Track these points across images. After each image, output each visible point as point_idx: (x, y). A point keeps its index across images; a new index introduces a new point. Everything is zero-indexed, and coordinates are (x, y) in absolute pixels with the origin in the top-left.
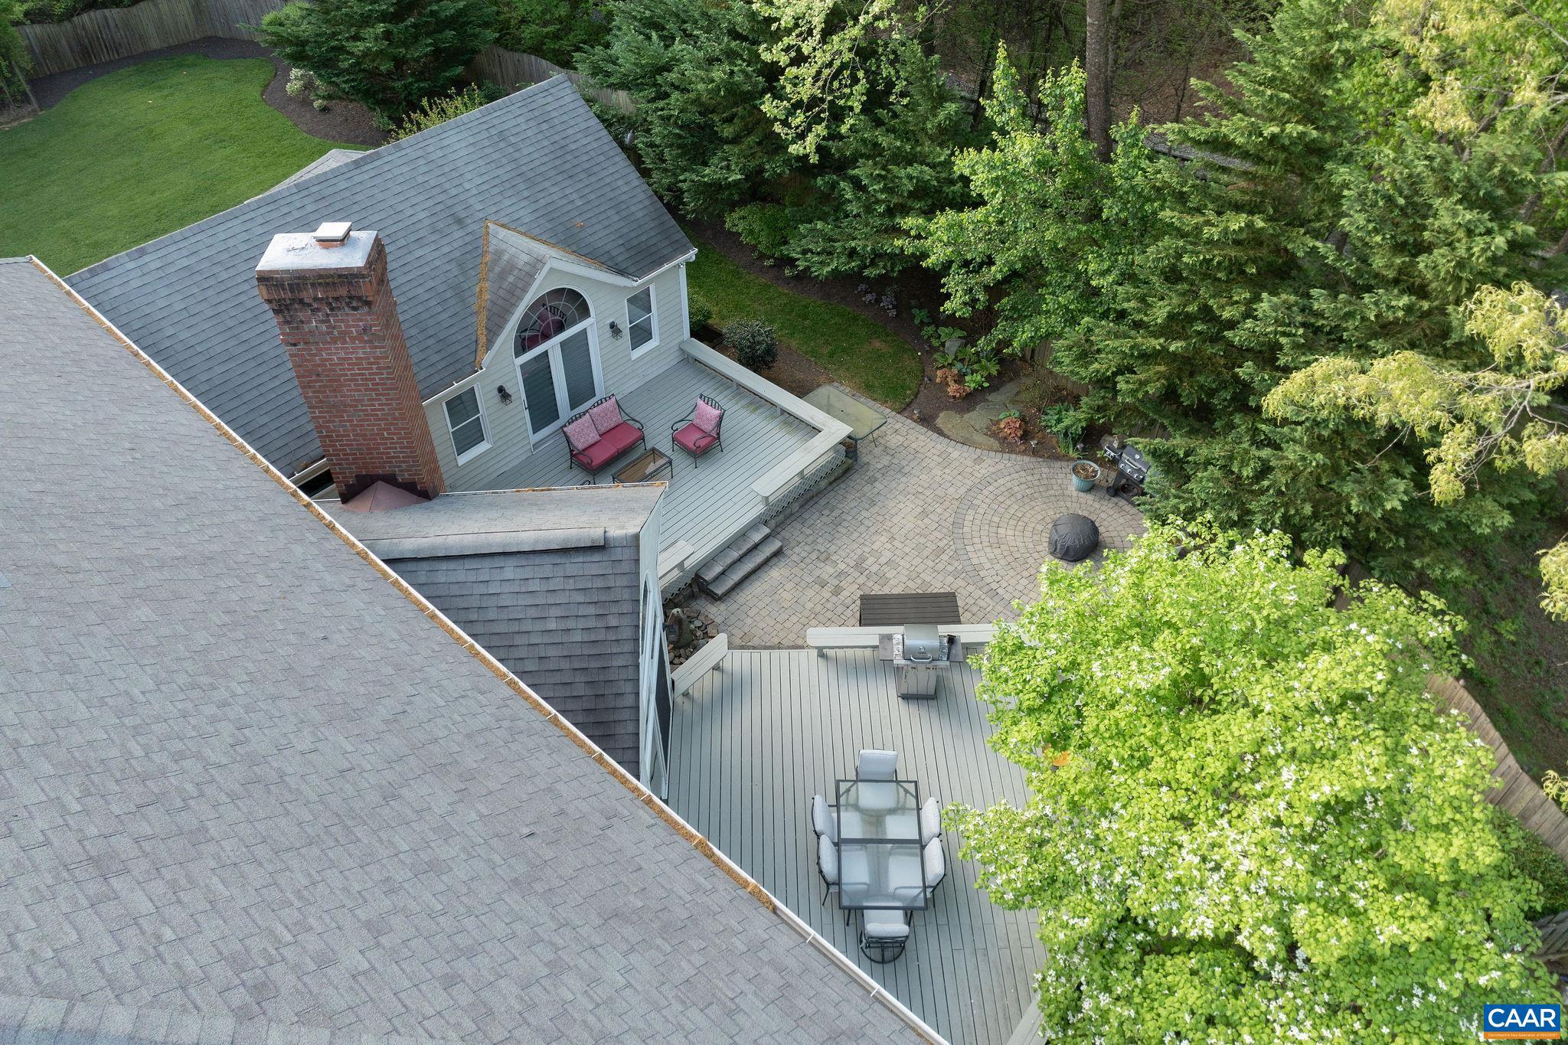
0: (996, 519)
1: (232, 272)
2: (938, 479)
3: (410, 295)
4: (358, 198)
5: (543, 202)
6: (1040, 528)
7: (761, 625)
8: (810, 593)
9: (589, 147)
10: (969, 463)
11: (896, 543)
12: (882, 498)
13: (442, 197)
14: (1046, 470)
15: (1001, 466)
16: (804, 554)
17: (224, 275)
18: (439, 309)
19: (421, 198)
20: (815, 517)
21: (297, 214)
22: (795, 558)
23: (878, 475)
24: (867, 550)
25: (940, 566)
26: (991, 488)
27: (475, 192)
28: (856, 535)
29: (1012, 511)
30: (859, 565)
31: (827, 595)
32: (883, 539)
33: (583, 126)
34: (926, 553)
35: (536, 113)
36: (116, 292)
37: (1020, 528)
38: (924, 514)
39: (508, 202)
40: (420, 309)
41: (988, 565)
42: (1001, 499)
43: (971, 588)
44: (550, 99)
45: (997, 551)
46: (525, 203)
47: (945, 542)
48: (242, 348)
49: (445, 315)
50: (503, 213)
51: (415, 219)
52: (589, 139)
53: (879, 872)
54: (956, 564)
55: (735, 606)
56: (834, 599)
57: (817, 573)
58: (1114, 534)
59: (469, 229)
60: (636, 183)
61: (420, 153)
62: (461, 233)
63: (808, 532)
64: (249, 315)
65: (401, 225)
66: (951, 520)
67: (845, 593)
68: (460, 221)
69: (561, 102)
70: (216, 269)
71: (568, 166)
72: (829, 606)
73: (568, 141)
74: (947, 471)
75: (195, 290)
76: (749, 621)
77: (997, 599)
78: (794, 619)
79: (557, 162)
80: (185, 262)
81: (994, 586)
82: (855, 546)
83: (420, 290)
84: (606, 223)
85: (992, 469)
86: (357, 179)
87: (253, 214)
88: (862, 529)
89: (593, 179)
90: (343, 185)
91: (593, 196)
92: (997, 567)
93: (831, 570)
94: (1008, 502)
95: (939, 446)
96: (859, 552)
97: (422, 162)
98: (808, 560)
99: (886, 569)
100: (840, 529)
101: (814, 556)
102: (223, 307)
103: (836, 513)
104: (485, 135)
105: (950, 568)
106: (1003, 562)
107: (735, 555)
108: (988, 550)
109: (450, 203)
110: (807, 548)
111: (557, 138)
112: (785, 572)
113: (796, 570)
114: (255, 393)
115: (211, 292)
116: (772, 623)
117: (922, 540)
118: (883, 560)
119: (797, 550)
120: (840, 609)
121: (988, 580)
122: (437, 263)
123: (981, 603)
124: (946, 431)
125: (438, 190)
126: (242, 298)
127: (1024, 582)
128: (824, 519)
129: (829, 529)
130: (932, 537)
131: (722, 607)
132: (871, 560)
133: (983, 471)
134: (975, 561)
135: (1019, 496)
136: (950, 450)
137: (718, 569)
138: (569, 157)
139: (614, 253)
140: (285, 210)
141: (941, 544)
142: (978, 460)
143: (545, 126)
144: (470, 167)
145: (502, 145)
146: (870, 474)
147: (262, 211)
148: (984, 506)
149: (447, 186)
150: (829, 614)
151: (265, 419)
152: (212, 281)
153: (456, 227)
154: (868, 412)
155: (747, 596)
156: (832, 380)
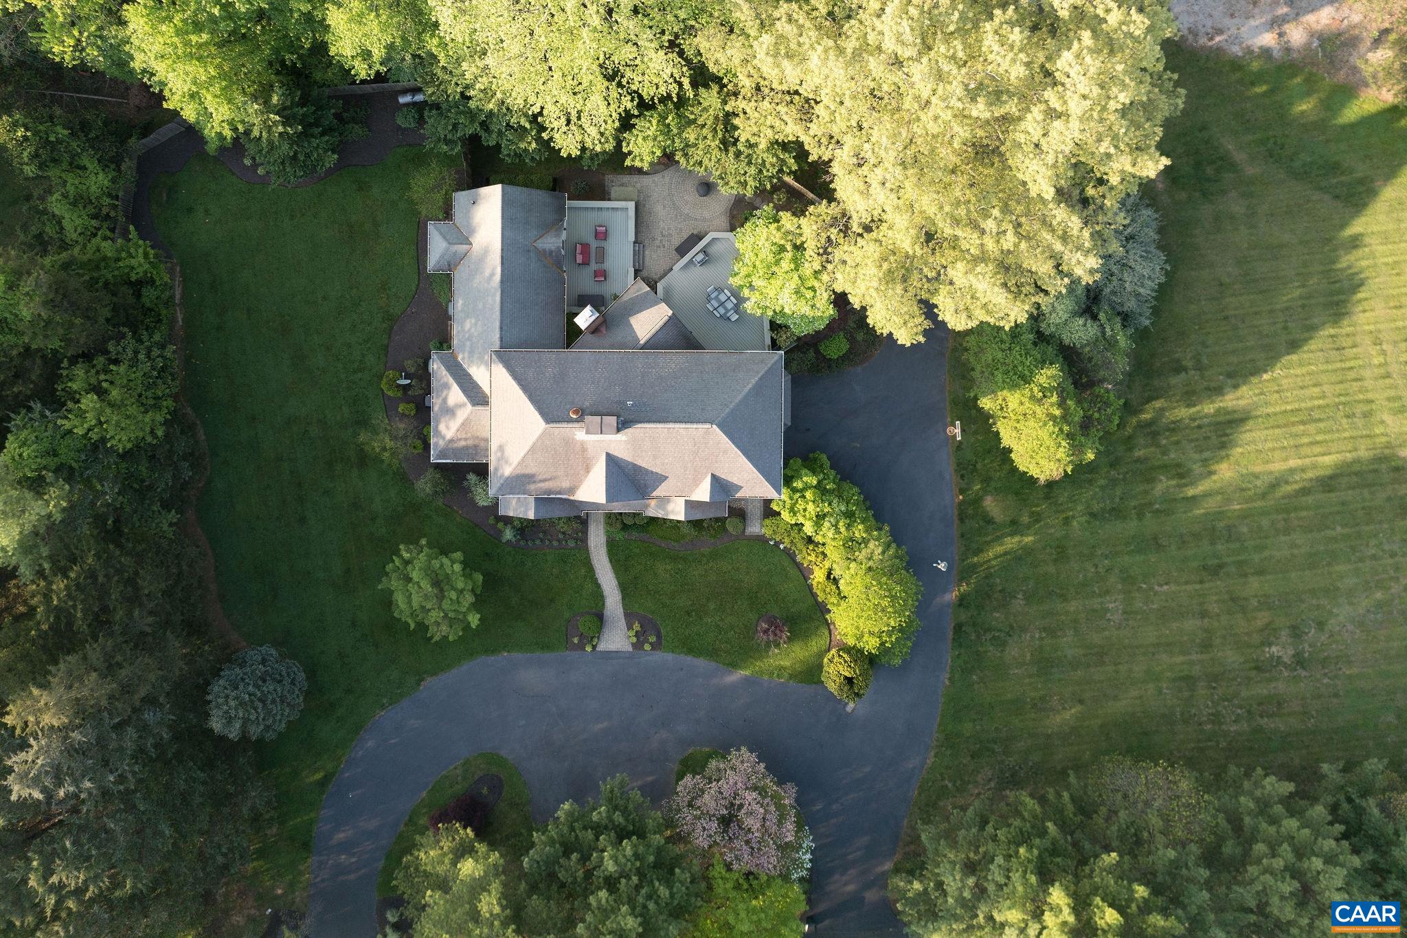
0: (682, 195)
1: (516, 313)
2: (659, 192)
3: (541, 279)
4: (512, 270)
5: (534, 225)
6: (691, 190)
7: (656, 268)
8: (658, 251)
9: (525, 197)
10: (658, 179)
11: (665, 221)
12: (650, 210)
13: (521, 249)
15: (670, 175)
16: (648, 241)
17: (516, 315)
18: (547, 275)
19: (519, 255)
20: (641, 229)
22: (647, 244)
23: (644, 202)
24: (660, 229)
25: (679, 221)
26: (673, 185)
27: (523, 240)
28: (654, 226)
29: (682, 189)
30: (662, 235)
31: (662, 248)
32: (661, 223)
33: (519, 193)
34: (674, 219)
35: (510, 203)
36: (509, 340)
37: (689, 193)
38: (664, 207)
39: (530, 234)
40: (545, 280)
41: (689, 211)
42: (678, 187)
43: (689, 222)
44: (507, 195)
45: (688, 205)
46: (533, 229)
47: (675, 212)
49: (550, 276)
50: (532, 237)
51: (524, 260)
52: (523, 195)
53: (725, 308)
54: (682, 217)
55: (646, 268)
56: (664, 248)
57: (655, 245)
59: (532, 250)
60: (541, 193)
61: (507, 245)
62: (532, 252)
63: (644, 234)
65: (523, 266)
66: (671, 204)
68: (529, 251)
69: (509, 193)
70: (513, 316)
71: (528, 208)
72: (665, 251)
73: (521, 202)
74: (659, 187)
77: (696, 220)
78: (660, 260)
79: (525, 210)
80: (509, 321)
81: (694, 217)
82: (656, 230)
83: (541, 276)
84: (545, 211)
85: (669, 178)
86: (506, 267)
88: (654, 224)
89: (535, 205)
90: (506, 272)
91: (540, 209)
92: (691, 210)
93: (658, 242)
94: (680, 187)
95: (647, 181)
96: (659, 231)
98: (650, 242)
99: (668, 231)
100: (649, 227)
101: (650, 240)
103: (645, 224)
104: (509, 224)
105: (682, 220)
106: (692, 208)
107: (637, 257)
108: (686, 206)
109: (523, 249)
110: (647, 239)
111: (519, 204)
112: (648, 250)
113: (650, 247)
116: (657, 265)
117: (670, 216)
118: (666, 229)
119: (645, 241)
120: (668, 249)
121: (692, 216)
122: (537, 266)
123: (694, 224)
124: (648, 172)
125: (518, 249)
127: (700, 210)
129: (647, 230)
130: (671, 213)
131: (644, 271)
132: (663, 231)
133: (667, 180)
134: (686, 213)
135: (681, 182)
136: (654, 178)
137: (637, 262)
138: (525, 205)
139: (554, 218)
140: (506, 290)
142: (663, 177)
143: (514, 204)
144: (518, 235)
145: (514, 221)
146: (641, 203)
148: (676, 192)
149: (519, 246)
150: (667, 253)
152: (516, 319)
153: (530, 253)
154: (631, 189)
155: (647, 263)
156: (604, 175)
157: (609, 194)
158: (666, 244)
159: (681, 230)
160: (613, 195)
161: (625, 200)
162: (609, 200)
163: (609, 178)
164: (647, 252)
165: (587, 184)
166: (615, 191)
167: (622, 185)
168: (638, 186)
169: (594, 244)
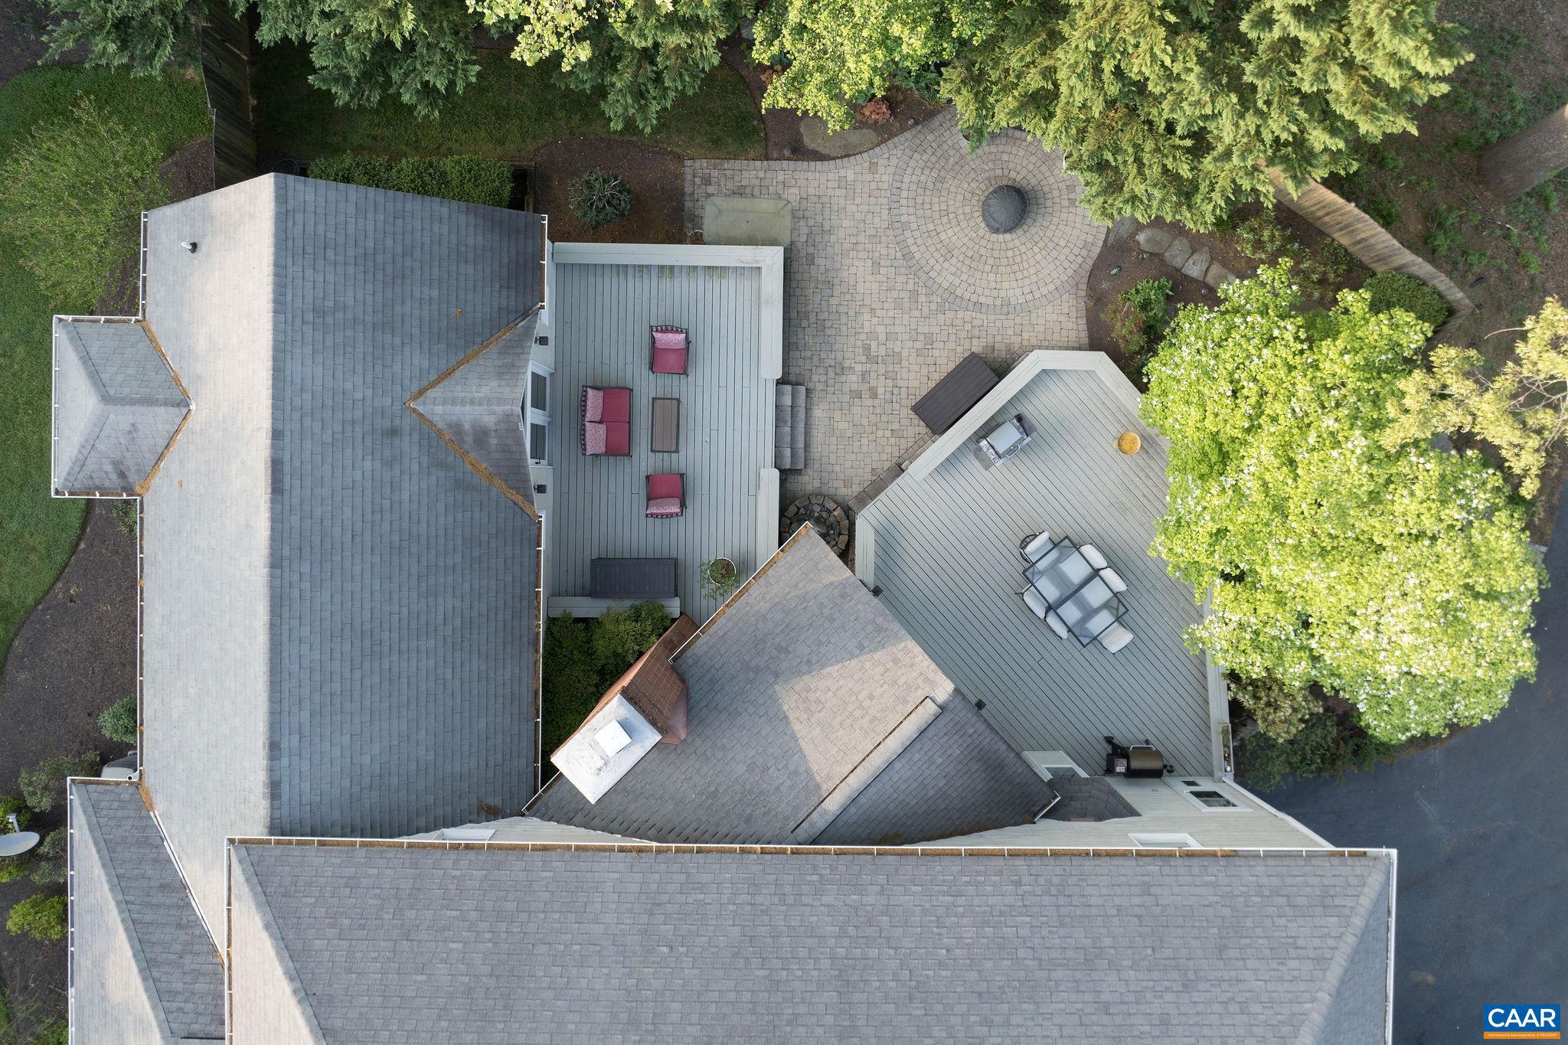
0: (931, 226)
1: (337, 678)
2: (858, 216)
3: (441, 532)
4: (318, 514)
5: (416, 331)
6: (968, 209)
7: (848, 464)
8: (856, 410)
9: (380, 225)
10: (868, 177)
11: (879, 313)
12: (832, 274)
13: (358, 429)
14: (930, 137)
15: (894, 161)
16: (823, 378)
17: (337, 687)
18: (468, 514)
19: (349, 452)
20: (800, 335)
21: (306, 585)
22: (819, 387)
23: (811, 250)
24: (863, 337)
25: (926, 310)
26: (904, 194)
27: (369, 392)
28: (844, 328)
29: (936, 207)
30: (871, 359)
31: (869, 402)
32: (867, 316)
33: (351, 209)
34: (907, 305)
35: (309, 249)
36: (306, 786)
37: (954, 222)
38: (876, 264)
39: (397, 368)
40: (459, 532)
41: (957, 282)
42: (919, 200)
43: (960, 314)
44: (299, 217)
45: (954, 261)
46: (407, 349)
47: (911, 282)
48: (413, 706)
49: (477, 514)
50: (407, 382)
51: (368, 475)
52: (370, 216)
53: (1083, 605)
54: (934, 298)
55: (817, 465)
56: (877, 402)
57: (846, 388)
58: (1024, 173)
59: (407, 428)
60: (445, 210)
61: (297, 415)
62: (406, 439)
63: (808, 354)
64: (386, 685)
65: (368, 492)
66: (899, 255)
67: (880, 391)
68: (394, 432)
69: (310, 208)
70: (326, 690)
71: (389, 268)
72: (878, 411)
73: (360, 243)
74: (858, 201)
75: (338, 718)
76: (837, 468)
77: (984, 310)
78: (865, 441)
79: (380, 276)
80: (306, 714)
81: (974, 298)
82: (852, 340)
83: (442, 520)
84: (471, 284)
85: (891, 170)
86: (296, 501)
87: (285, 627)
88: (844, 319)
89: (417, 254)
90: (295, 520)
91: (436, 272)
92: (964, 277)
93: (854, 378)
94: (927, 200)
95: (831, 176)
96: (859, 343)
97: (307, 421)
98: (830, 382)
99: (890, 344)
100: (828, 332)
101: (831, 374)
102: (367, 703)
103: (812, 320)
104: (308, 329)
105: (934, 306)
106: (965, 269)
107: (787, 429)
108: (946, 265)
109: (368, 428)
110: (821, 370)
111: (351, 252)
112: (824, 405)
113: (830, 397)
114: (457, 717)
115: (347, 706)
116: (853, 456)
117: (895, 295)
118: (882, 337)
119: (815, 378)
120: (888, 406)
121: (967, 296)
122: (424, 485)
123: (977, 322)
124: (824, 151)
125: (349, 429)
126: (367, 682)
127: (992, 277)
128: (809, 331)
129: (820, 340)
130: (899, 286)
131: (810, 472)
132: (874, 344)
133: (885, 178)
134: (946, 285)
135: (930, 185)
136: (842, 173)
137: (788, 452)
138: (380, 258)
139: (504, 303)
140: (296, 593)
141: (910, 287)
142: (873, 167)
143: (330, 253)
144: (339, 375)
145: (330, 320)
146: (803, 253)
147: (286, 615)
148: (913, 218)
149: (349, 416)
150: (884, 418)
151: (483, 721)
152: (338, 700)
153: (397, 441)
154: (765, 205)
155: (817, 449)
156: (680, 159)
157: (696, 220)
158: (882, 386)
159: (930, 340)
160: (709, 226)
161: (751, 241)
162: (698, 240)
163: (697, 169)
164: (818, 413)
165: (623, 188)
166: (713, 212)
167: (739, 192)
168: (792, 194)
169: (646, 386)
